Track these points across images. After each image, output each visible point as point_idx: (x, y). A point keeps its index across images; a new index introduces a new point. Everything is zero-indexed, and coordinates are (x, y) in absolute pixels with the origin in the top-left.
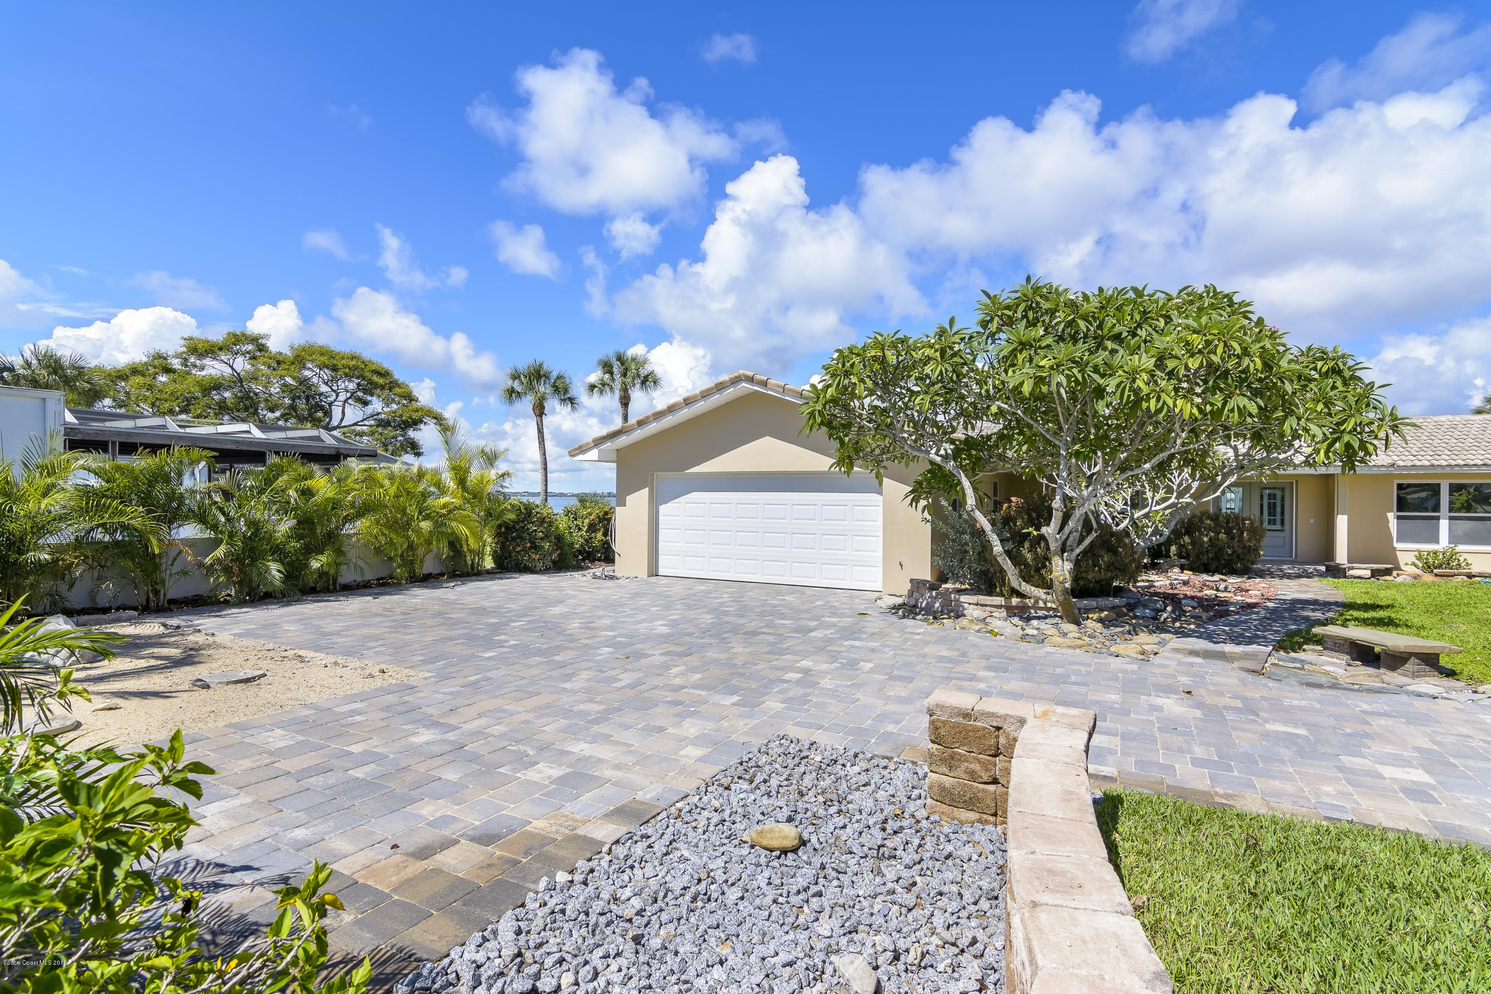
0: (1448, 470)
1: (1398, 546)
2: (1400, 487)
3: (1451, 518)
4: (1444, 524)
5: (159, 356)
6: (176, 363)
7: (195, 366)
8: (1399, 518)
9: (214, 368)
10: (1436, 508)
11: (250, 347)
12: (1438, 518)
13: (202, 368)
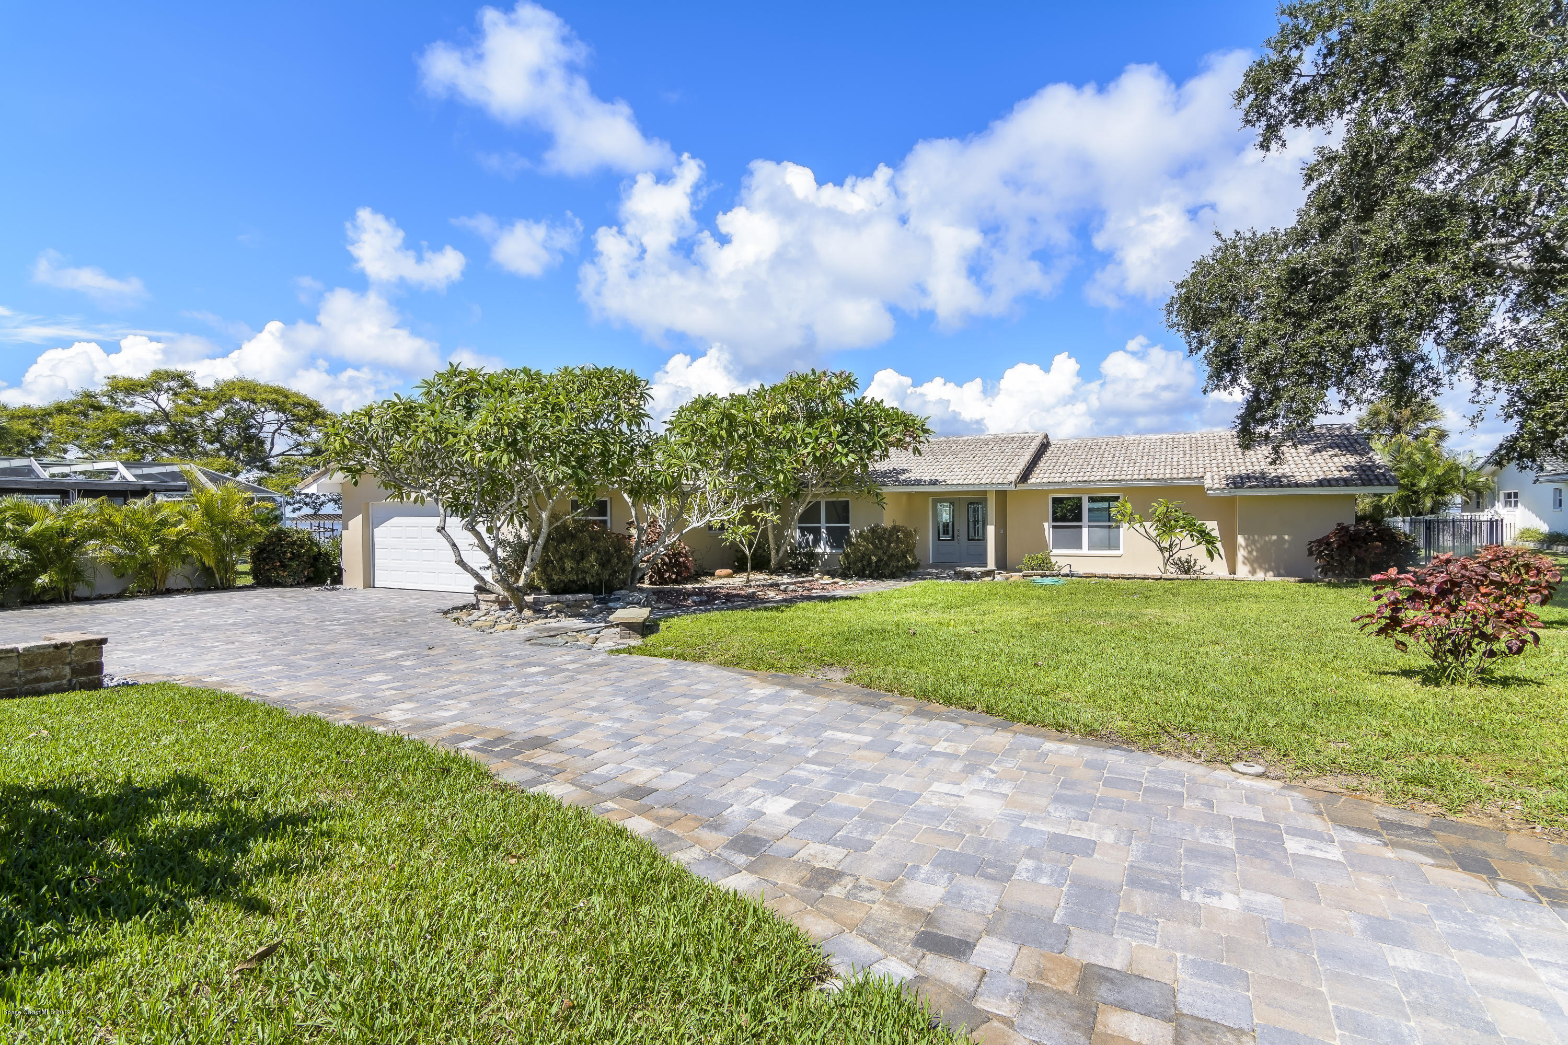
0: (1074, 486)
1: (1055, 552)
2: (1055, 500)
3: (1090, 527)
4: (1085, 531)
5: (88, 395)
6: (105, 401)
7: (125, 403)
8: (1054, 527)
9: (143, 406)
10: (1079, 518)
11: (173, 384)
12: (1081, 527)
13: (133, 404)
